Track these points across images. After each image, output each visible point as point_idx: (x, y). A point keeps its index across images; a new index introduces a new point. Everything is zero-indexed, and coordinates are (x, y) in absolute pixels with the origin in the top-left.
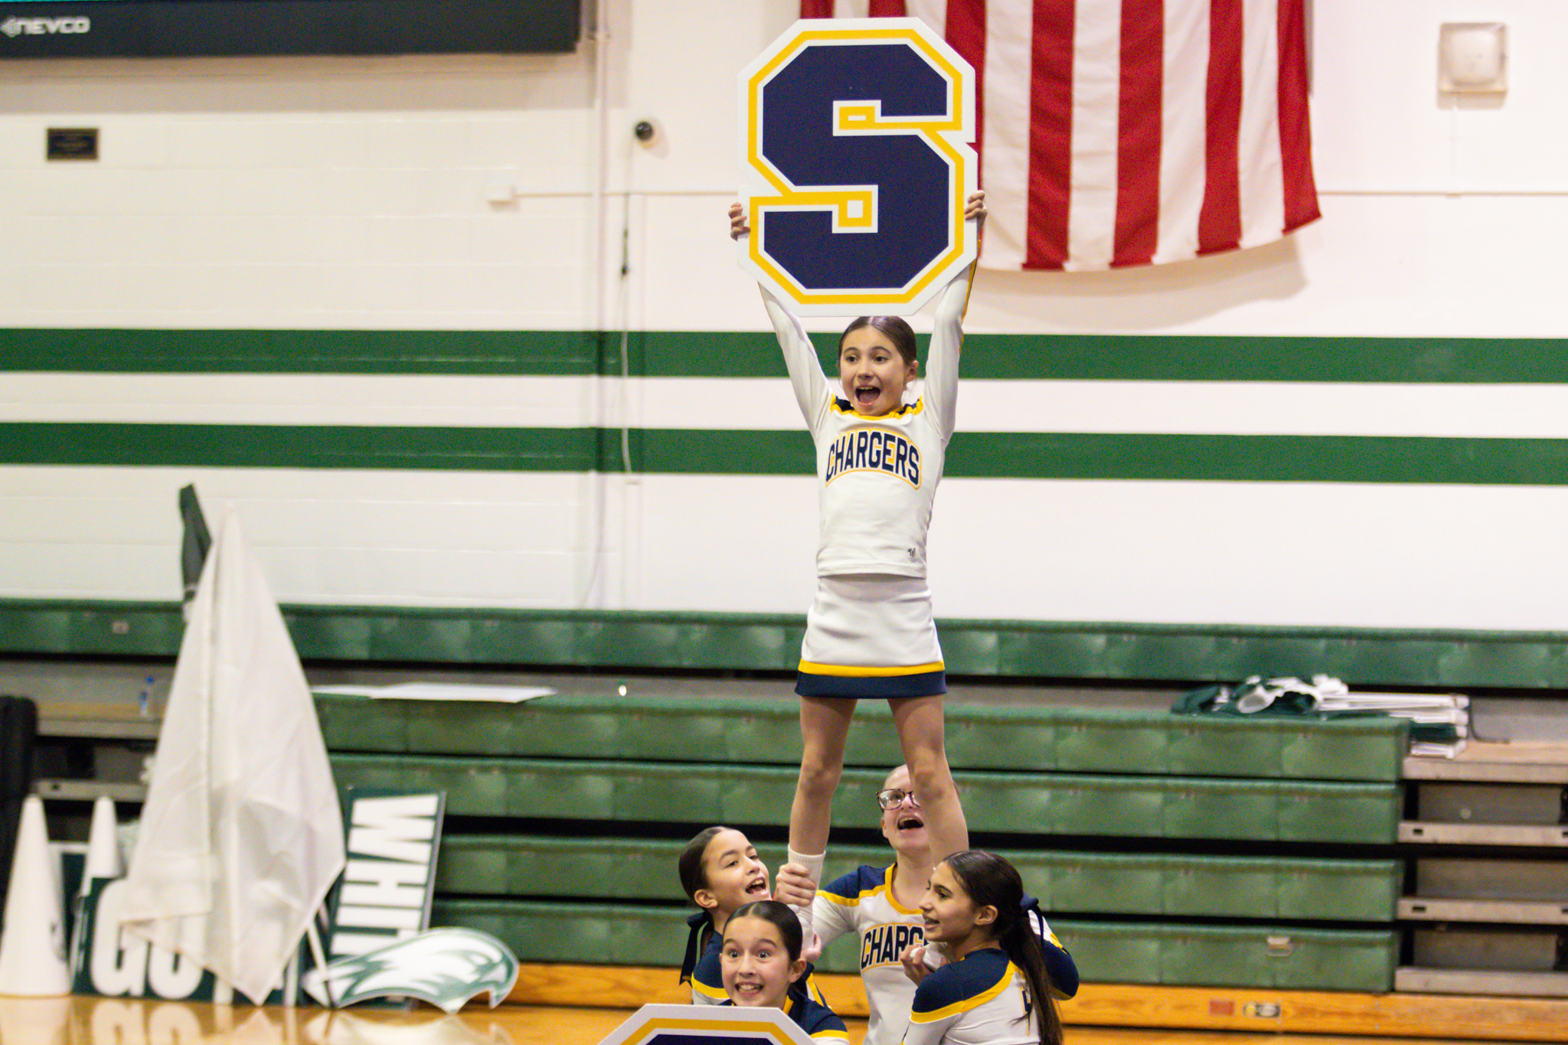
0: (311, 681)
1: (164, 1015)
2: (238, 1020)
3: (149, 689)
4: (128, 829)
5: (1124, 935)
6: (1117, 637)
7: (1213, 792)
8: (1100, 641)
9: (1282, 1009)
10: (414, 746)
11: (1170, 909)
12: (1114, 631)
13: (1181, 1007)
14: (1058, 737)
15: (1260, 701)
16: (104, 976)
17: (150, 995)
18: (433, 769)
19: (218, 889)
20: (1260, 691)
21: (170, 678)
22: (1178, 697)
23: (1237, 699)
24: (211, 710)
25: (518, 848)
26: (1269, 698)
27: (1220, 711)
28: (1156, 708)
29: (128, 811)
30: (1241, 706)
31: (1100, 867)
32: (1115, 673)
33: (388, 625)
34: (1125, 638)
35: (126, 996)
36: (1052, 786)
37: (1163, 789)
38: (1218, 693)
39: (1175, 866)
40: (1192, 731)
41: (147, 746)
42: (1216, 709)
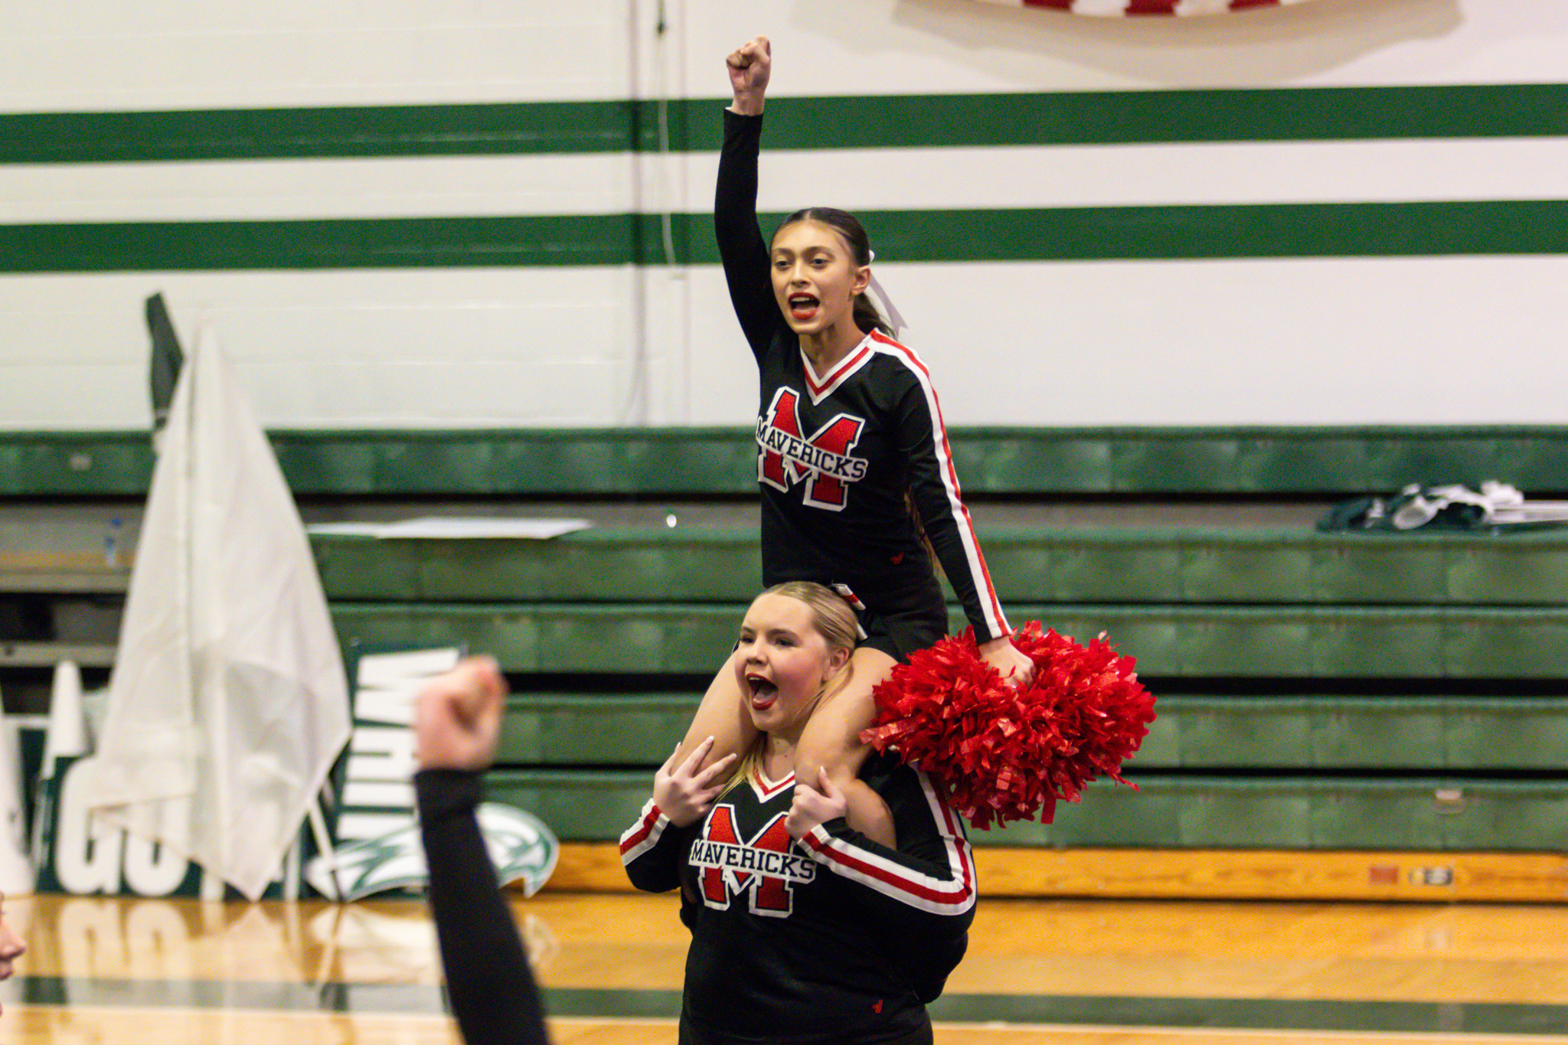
0: (306, 519)
1: (145, 916)
2: (230, 918)
3: (115, 533)
4: (97, 698)
5: (1266, 793)
6: (1250, 443)
7: (1366, 622)
8: (1230, 448)
9: (1455, 874)
10: (430, 593)
11: (1321, 760)
12: (1245, 436)
13: (1336, 876)
14: (1184, 562)
15: (1419, 513)
16: (72, 871)
17: (126, 892)
18: (452, 619)
19: (203, 766)
20: (1420, 503)
21: (139, 520)
22: (1323, 512)
23: (1393, 512)
24: (190, 557)
25: (553, 709)
26: (1430, 510)
27: (1373, 527)
28: (1299, 525)
29: (95, 678)
30: (1400, 521)
31: (1237, 713)
32: (1248, 484)
33: (394, 451)
34: (1260, 444)
35: (98, 895)
36: (1178, 620)
37: (1309, 620)
38: (1370, 506)
39: (1325, 710)
40: (1341, 552)
41: (112, 602)
42: (1369, 525)
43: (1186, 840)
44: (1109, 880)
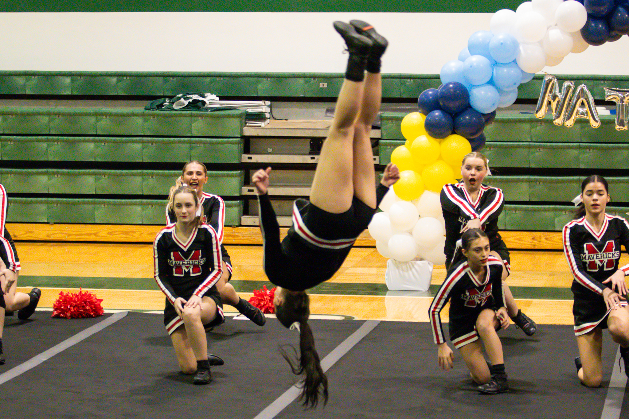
5: (126, 204)
6: (121, 78)
7: (162, 142)
8: (114, 79)
11: (146, 193)
12: (120, 75)
14: (97, 121)
15: (182, 104)
20: (182, 100)
22: (148, 103)
23: (173, 103)
26: (186, 103)
27: (165, 108)
28: (139, 108)
30: (175, 106)
31: (116, 175)
32: (121, 93)
34: (125, 78)
36: (95, 141)
37: (143, 142)
38: (165, 102)
39: (148, 174)
40: (154, 117)
43: (97, 221)
44: (69, 235)
